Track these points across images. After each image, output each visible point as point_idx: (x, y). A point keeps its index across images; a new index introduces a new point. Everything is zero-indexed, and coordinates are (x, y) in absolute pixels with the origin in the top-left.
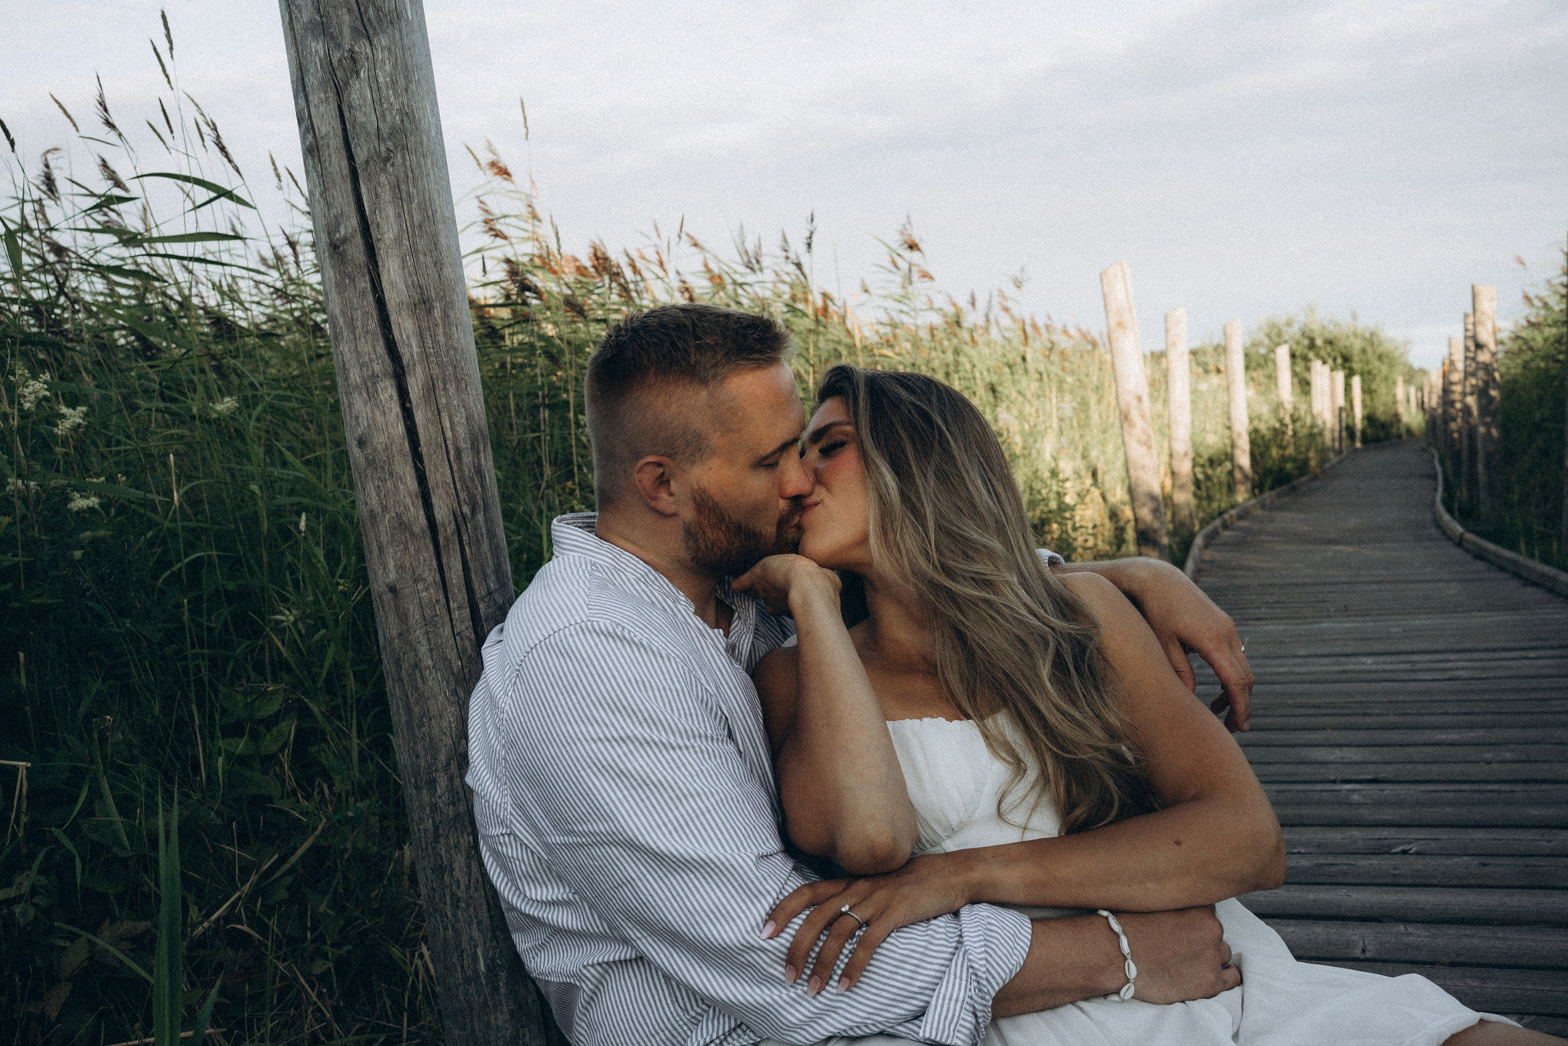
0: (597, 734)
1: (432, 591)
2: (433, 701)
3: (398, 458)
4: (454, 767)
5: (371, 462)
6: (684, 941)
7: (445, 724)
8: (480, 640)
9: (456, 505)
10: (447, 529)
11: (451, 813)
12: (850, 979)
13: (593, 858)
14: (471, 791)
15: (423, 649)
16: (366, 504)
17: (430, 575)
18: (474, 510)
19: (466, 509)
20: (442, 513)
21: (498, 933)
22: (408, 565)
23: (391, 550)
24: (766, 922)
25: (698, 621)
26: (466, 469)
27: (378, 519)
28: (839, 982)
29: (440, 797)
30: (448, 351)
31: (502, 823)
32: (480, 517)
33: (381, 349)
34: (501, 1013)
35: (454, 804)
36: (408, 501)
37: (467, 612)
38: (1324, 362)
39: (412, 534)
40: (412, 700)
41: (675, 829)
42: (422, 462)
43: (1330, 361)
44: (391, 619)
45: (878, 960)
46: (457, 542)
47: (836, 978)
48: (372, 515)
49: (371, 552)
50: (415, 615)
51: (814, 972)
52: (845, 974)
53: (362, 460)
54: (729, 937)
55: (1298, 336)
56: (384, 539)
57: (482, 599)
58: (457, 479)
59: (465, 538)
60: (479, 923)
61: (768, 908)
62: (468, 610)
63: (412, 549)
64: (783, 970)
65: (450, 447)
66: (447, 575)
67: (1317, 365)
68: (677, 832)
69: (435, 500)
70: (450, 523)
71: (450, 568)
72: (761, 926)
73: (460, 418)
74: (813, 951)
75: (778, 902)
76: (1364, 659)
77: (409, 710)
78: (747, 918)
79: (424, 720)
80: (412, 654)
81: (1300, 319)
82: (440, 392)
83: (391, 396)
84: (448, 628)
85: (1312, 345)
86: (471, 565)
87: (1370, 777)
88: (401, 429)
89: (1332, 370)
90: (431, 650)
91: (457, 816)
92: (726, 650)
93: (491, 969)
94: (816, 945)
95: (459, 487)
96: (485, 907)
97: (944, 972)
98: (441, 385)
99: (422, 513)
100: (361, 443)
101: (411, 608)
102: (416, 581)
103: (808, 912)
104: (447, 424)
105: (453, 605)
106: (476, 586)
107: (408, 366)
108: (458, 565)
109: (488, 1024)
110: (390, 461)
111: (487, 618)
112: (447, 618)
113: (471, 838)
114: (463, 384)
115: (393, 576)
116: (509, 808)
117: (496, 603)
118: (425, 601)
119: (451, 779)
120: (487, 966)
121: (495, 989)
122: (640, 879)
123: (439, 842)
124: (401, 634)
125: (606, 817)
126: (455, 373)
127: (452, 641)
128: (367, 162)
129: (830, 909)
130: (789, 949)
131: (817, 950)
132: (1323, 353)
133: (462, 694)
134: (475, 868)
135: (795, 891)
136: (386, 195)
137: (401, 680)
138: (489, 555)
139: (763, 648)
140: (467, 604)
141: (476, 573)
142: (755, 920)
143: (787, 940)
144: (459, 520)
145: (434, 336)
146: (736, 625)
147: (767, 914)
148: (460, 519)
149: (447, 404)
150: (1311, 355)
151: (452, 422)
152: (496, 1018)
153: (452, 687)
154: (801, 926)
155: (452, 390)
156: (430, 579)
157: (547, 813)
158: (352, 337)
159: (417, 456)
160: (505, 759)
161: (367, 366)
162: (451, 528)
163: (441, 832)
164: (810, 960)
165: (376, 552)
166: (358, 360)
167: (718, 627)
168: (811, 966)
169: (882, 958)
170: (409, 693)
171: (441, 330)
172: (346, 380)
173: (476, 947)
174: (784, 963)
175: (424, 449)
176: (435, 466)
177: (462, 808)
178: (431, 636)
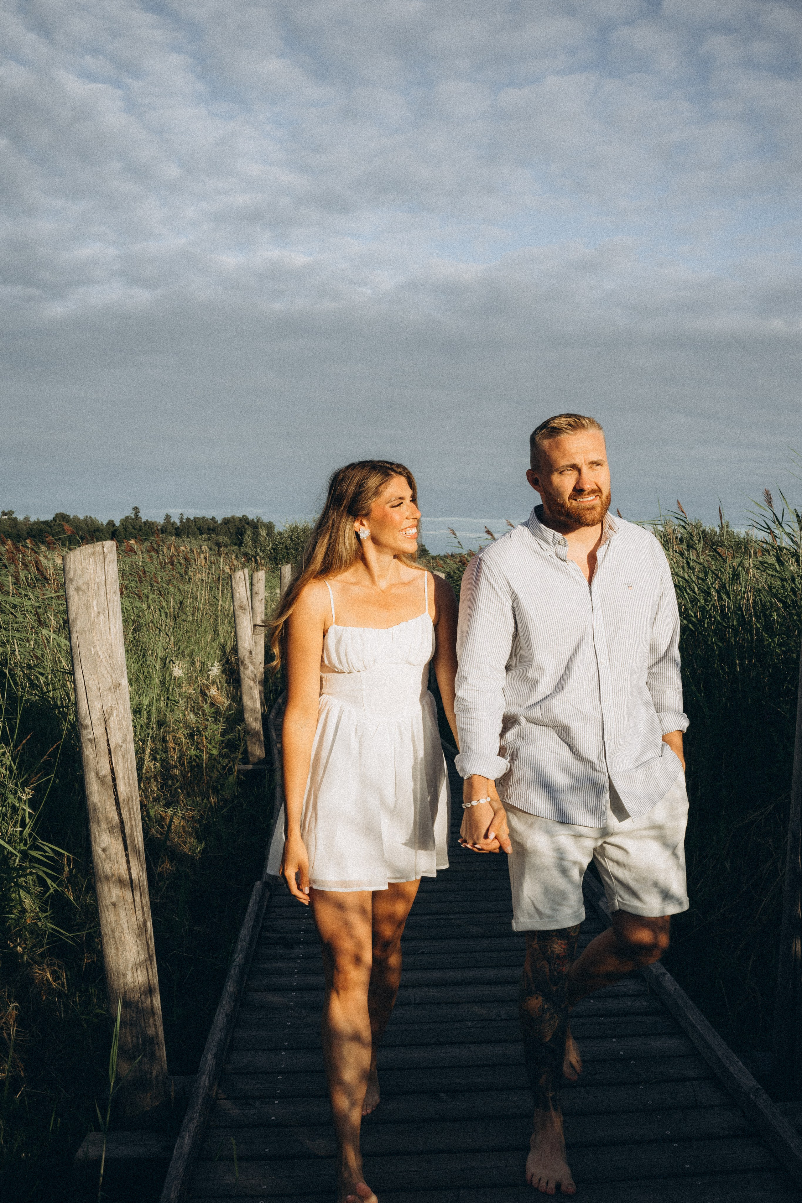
1: (130, 905)
3: (120, 857)
5: (108, 858)
7: (132, 954)
9: (138, 872)
10: (136, 882)
15: (125, 926)
20: (134, 876)
23: (114, 890)
29: (128, 981)
37: (141, 911)
46: (139, 886)
70: (137, 879)
79: (124, 952)
80: (121, 928)
84: (135, 918)
90: (128, 926)
91: (134, 987)
100: (104, 850)
101: (121, 911)
102: (124, 901)
105: (137, 909)
108: (139, 894)
110: (117, 858)
128: (115, 748)
136: (120, 760)
156: (129, 900)
170: (118, 942)
178: (129, 921)
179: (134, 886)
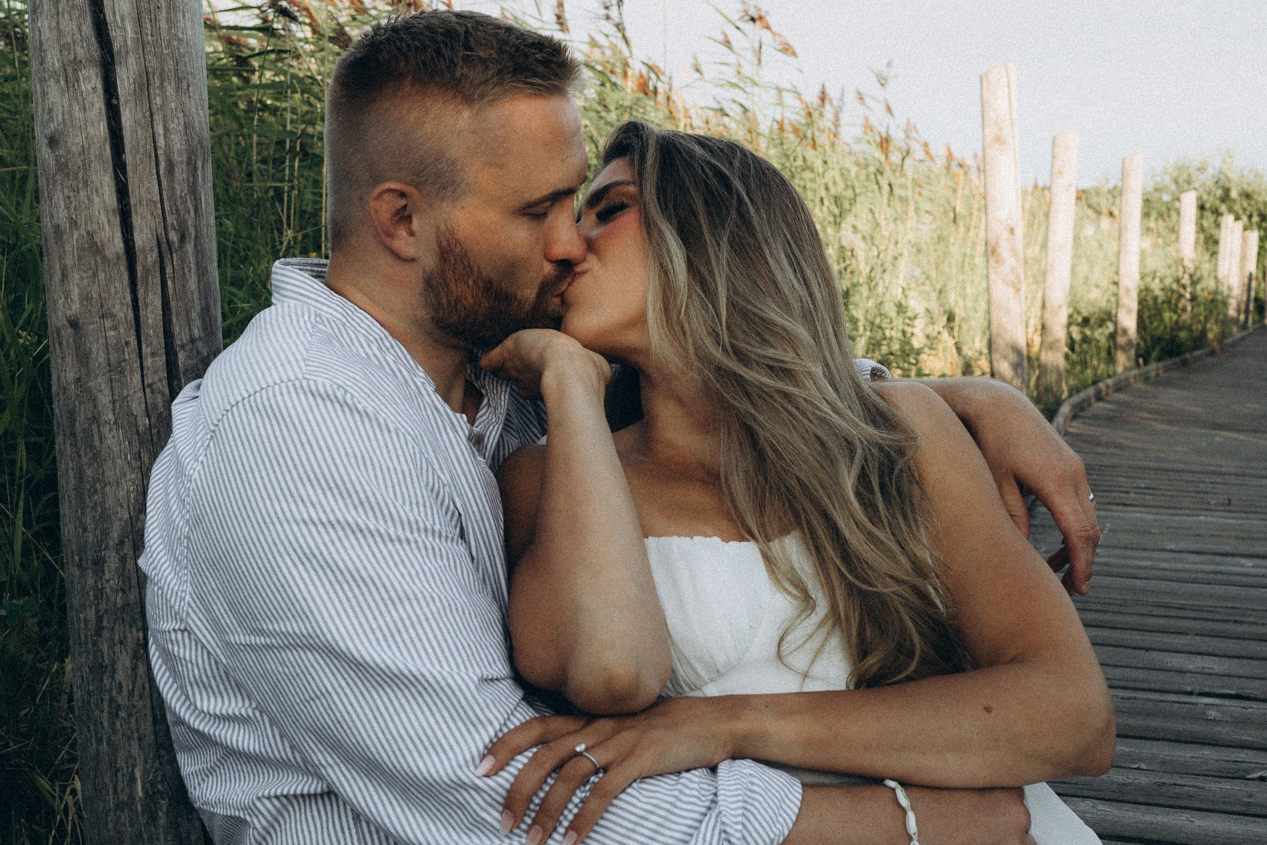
0: (300, 514)
1: (122, 330)
2: (110, 463)
3: (95, 165)
4: (128, 549)
5: (62, 167)
6: (383, 772)
7: (122, 494)
8: (174, 395)
9: (161, 230)
10: (148, 258)
11: (119, 602)
12: (579, 834)
13: (283, 663)
14: (146, 577)
15: (104, 399)
16: (52, 217)
17: (124, 312)
18: (183, 239)
19: (174, 236)
20: (142, 237)
21: (161, 751)
22: (95, 296)
23: (76, 276)
24: (483, 757)
25: (438, 400)
26: (177, 187)
27: (65, 237)
28: (564, 835)
29: (108, 581)
30: (169, 42)
31: (177, 616)
32: (190, 247)
33: (88, 28)
35: (124, 592)
36: (103, 218)
37: (161, 361)
38: (1237, 218)
39: (104, 258)
40: (85, 460)
41: (384, 636)
42: (125, 173)
43: (1245, 218)
44: (69, 360)
45: (614, 814)
46: (158, 274)
47: (561, 830)
48: (57, 228)
49: (51, 276)
50: (99, 358)
51: (535, 821)
52: (572, 827)
53: (52, 162)
54: (437, 772)
55: (1210, 184)
56: (69, 261)
57: (183, 347)
58: (165, 197)
59: (169, 270)
60: (141, 738)
61: (487, 741)
62: (164, 358)
63: (102, 276)
64: (496, 815)
65: (162, 159)
66: (142, 313)
67: (1228, 220)
68: (386, 640)
69: (136, 221)
70: (152, 250)
71: (146, 305)
72: (477, 760)
73: (176, 125)
74: (537, 796)
75: (500, 735)
76: (1243, 561)
77: (80, 475)
78: (461, 750)
79: (98, 486)
80: (90, 405)
81: (1215, 164)
82: (155, 90)
83: (94, 88)
84: (137, 378)
85: (1226, 197)
86: (173, 304)
87: (1233, 692)
88: (101, 129)
89: (1245, 229)
90: (114, 402)
91: (127, 605)
92: (469, 439)
93: (150, 795)
94: (541, 789)
95: (167, 208)
96: (150, 720)
97: (691, 835)
98: (158, 83)
99: (118, 234)
100: (53, 142)
101: (94, 348)
102: (103, 317)
103: (535, 750)
104: (160, 130)
105: (146, 350)
106: (176, 330)
107: (119, 53)
108: (158, 303)
110: (86, 166)
111: (186, 371)
112: (137, 365)
113: (141, 635)
114: (185, 84)
115: (76, 307)
116: (188, 598)
117: (198, 353)
118: (112, 341)
119: (123, 560)
120: (145, 790)
121: (153, 819)
122: (337, 693)
123: (100, 636)
124: (79, 379)
125: (301, 615)
126: (176, 71)
127: (140, 394)
129: (561, 748)
130: (508, 791)
131: (542, 795)
132: (1237, 207)
133: (146, 459)
134: (141, 670)
135: (523, 725)
137: (73, 434)
138: (196, 295)
139: (514, 442)
140: (163, 351)
141: (178, 314)
142: (471, 753)
143: (507, 780)
144: (164, 248)
145: (155, 21)
146: (484, 415)
147: (486, 747)
148: (164, 246)
149: (163, 105)
150: (1223, 208)
151: (166, 129)
153: (136, 450)
154: (525, 765)
155: (170, 89)
156: (121, 316)
157: (232, 607)
158: (54, 11)
159: (119, 166)
160: (188, 538)
161: (69, 49)
162: (152, 257)
163: (105, 623)
164: (532, 806)
165: (57, 277)
166: (58, 41)
167: (463, 412)
168: (533, 815)
169: (620, 812)
170: (82, 452)
171: (164, 14)
172: (41, 64)
173: (134, 766)
174: (500, 808)
175: (128, 157)
176: (140, 179)
177: (133, 596)
178: (115, 385)
179: (139, 269)
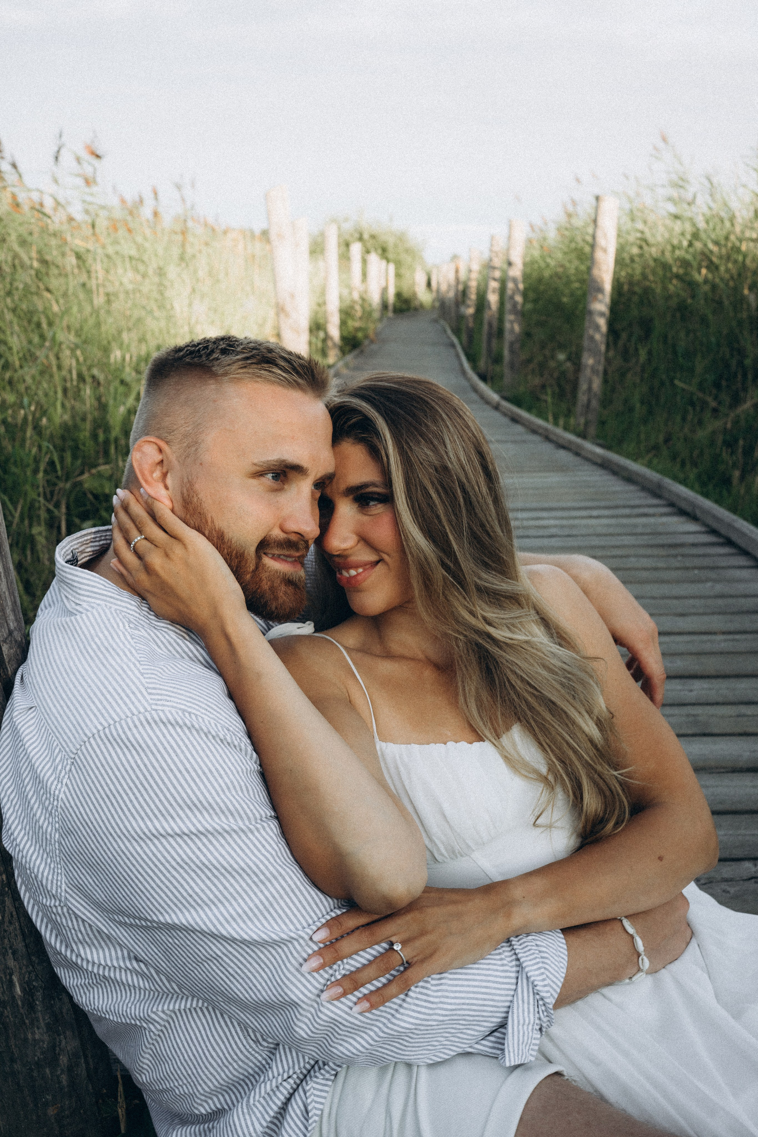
21: (34, 958)
34: (38, 1028)
60: (14, 953)
93: (29, 991)
96: (20, 938)
109: (26, 1040)
120: (23, 989)
121: (31, 1007)
152: (33, 1033)
173: (11, 975)
